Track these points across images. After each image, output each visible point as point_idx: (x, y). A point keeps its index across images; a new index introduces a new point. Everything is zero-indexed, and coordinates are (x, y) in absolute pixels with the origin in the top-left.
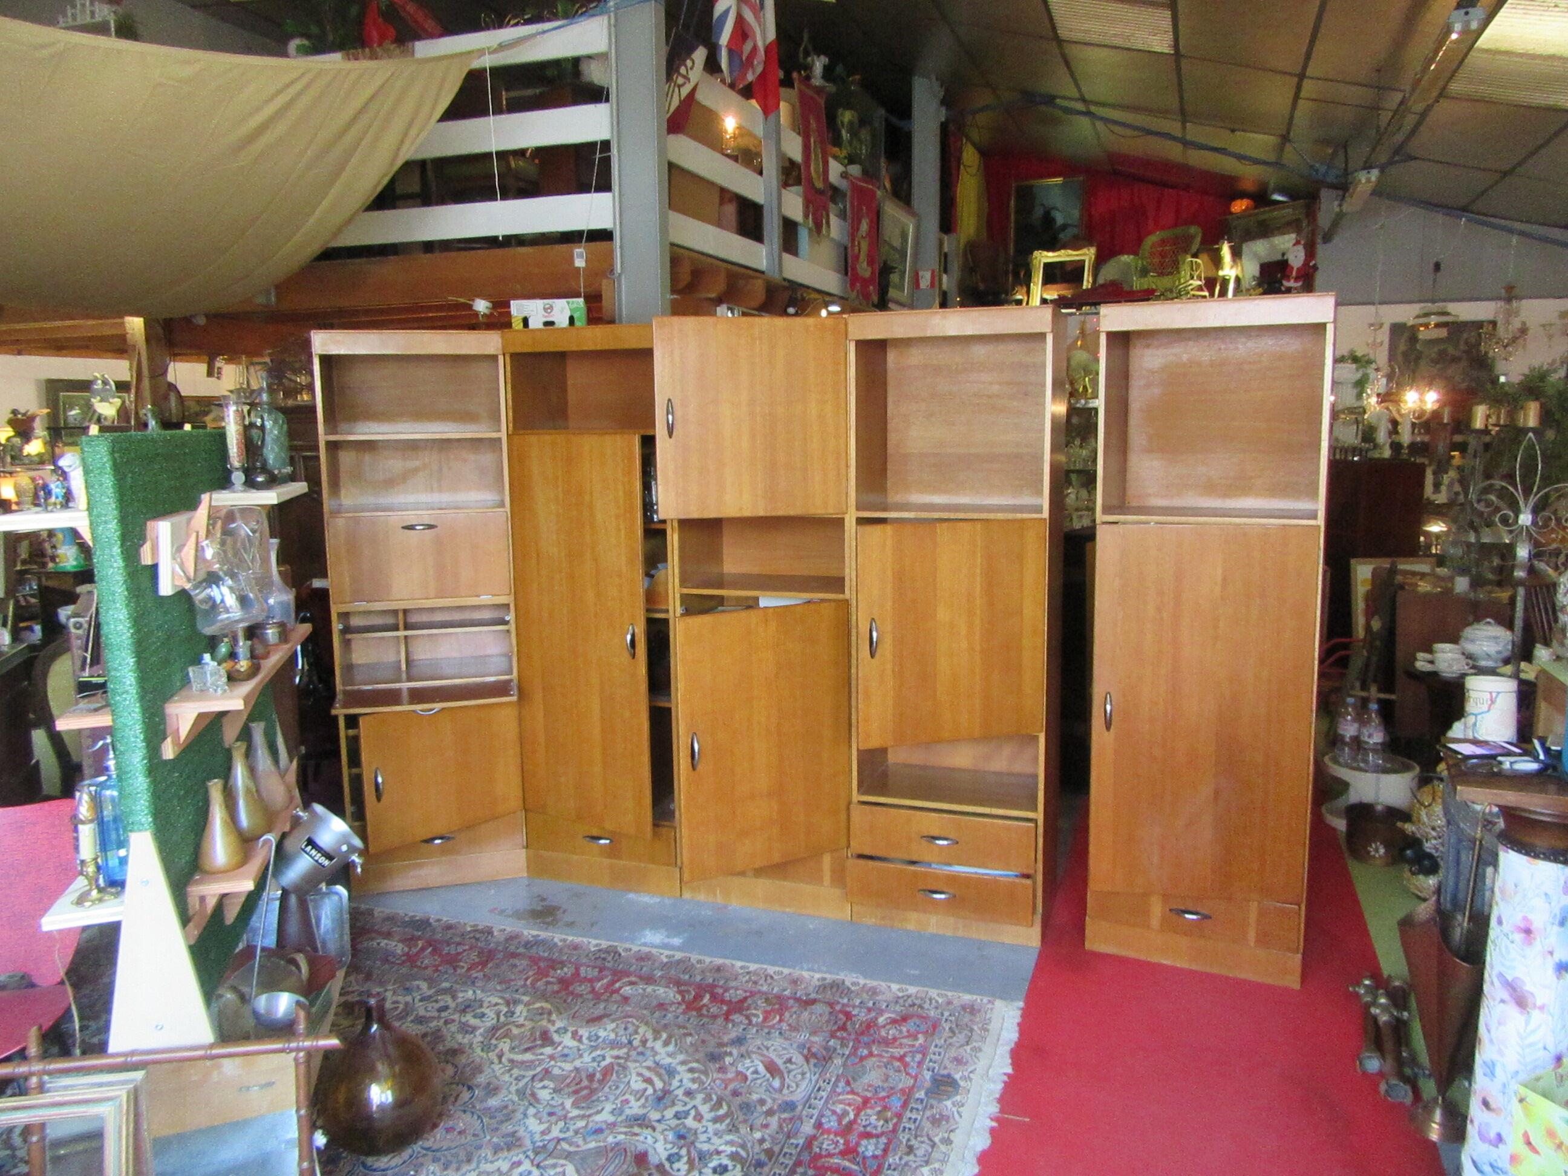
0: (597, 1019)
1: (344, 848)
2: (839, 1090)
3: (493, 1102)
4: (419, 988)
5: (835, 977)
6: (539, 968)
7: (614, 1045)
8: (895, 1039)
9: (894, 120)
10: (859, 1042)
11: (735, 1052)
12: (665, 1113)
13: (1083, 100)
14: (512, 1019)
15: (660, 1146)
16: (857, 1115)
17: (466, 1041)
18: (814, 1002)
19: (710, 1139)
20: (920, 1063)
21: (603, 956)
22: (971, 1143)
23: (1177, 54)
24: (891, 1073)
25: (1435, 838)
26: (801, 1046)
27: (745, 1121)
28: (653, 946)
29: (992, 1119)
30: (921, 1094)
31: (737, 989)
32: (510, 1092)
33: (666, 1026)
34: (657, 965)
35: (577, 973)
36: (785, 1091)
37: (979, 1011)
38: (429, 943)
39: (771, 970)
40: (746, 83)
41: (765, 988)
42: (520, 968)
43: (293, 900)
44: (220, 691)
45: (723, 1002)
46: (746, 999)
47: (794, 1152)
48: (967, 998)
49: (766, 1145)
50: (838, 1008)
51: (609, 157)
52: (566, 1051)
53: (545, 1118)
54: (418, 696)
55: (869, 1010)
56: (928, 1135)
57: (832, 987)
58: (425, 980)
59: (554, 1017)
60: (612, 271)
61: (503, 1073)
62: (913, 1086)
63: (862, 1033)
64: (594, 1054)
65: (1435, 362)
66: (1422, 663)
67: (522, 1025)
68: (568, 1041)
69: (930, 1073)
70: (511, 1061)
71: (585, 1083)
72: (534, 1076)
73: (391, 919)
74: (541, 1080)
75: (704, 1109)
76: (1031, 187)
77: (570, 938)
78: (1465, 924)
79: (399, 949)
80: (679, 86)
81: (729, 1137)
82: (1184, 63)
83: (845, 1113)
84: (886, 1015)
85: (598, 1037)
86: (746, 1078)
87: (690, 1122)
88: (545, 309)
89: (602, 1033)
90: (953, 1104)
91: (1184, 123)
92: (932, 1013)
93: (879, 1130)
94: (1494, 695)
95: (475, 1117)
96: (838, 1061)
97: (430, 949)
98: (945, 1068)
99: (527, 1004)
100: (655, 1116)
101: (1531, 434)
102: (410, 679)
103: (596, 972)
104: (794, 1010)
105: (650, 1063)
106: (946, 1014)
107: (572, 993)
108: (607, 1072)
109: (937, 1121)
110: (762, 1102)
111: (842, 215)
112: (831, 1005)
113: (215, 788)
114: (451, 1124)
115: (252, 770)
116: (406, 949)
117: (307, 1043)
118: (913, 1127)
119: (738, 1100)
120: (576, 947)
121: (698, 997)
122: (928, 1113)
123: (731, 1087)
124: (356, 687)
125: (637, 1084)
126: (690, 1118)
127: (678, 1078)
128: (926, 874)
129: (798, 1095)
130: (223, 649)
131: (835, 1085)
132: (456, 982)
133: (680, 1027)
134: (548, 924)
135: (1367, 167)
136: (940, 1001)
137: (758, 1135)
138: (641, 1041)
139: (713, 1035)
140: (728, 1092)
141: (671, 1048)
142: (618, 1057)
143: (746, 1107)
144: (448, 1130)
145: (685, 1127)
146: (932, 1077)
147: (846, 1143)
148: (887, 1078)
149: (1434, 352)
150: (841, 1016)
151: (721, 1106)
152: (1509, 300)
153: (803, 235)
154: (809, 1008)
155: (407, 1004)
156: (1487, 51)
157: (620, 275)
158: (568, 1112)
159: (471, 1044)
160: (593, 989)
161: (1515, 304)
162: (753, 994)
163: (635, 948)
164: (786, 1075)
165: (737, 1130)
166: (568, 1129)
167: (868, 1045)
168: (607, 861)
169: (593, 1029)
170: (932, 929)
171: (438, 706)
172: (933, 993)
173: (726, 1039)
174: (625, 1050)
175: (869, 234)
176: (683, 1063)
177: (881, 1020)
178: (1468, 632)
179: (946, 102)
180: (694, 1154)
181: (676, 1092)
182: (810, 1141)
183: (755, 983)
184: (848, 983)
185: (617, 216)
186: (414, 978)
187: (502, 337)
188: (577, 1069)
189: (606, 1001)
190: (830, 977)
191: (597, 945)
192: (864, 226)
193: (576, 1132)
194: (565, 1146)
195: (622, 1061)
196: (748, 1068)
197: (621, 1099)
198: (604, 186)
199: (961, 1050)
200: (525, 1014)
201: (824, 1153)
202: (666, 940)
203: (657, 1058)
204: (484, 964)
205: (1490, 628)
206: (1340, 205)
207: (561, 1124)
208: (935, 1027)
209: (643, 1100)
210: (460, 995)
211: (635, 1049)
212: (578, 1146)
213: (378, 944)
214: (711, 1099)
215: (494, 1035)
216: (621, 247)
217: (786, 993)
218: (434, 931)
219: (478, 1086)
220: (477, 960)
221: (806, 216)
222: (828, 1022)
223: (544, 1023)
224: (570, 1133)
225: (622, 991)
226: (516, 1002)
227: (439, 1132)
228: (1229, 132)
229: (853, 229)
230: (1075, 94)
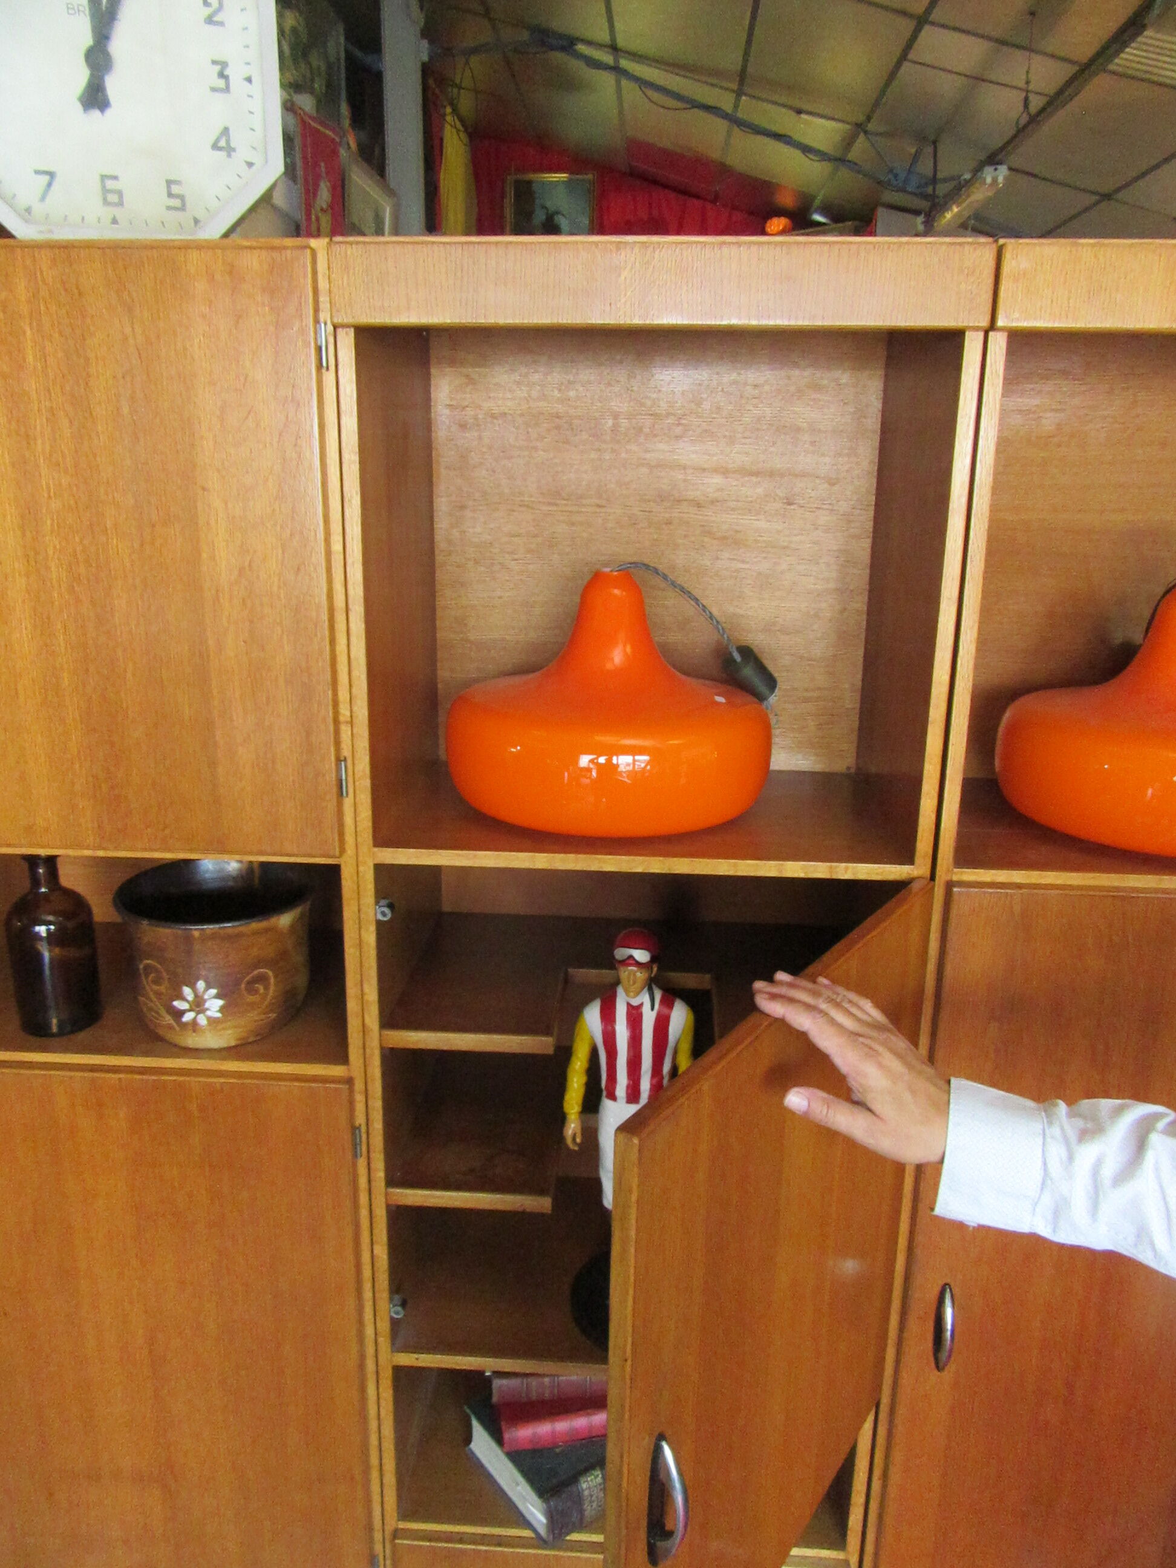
9: (358, 54)
13: (614, 48)
76: (530, 183)
91: (739, 93)
135: (995, 162)
175: (331, 206)
179: (428, 32)
192: (324, 194)
228: (793, 114)
229: (307, 191)
230: (604, 36)
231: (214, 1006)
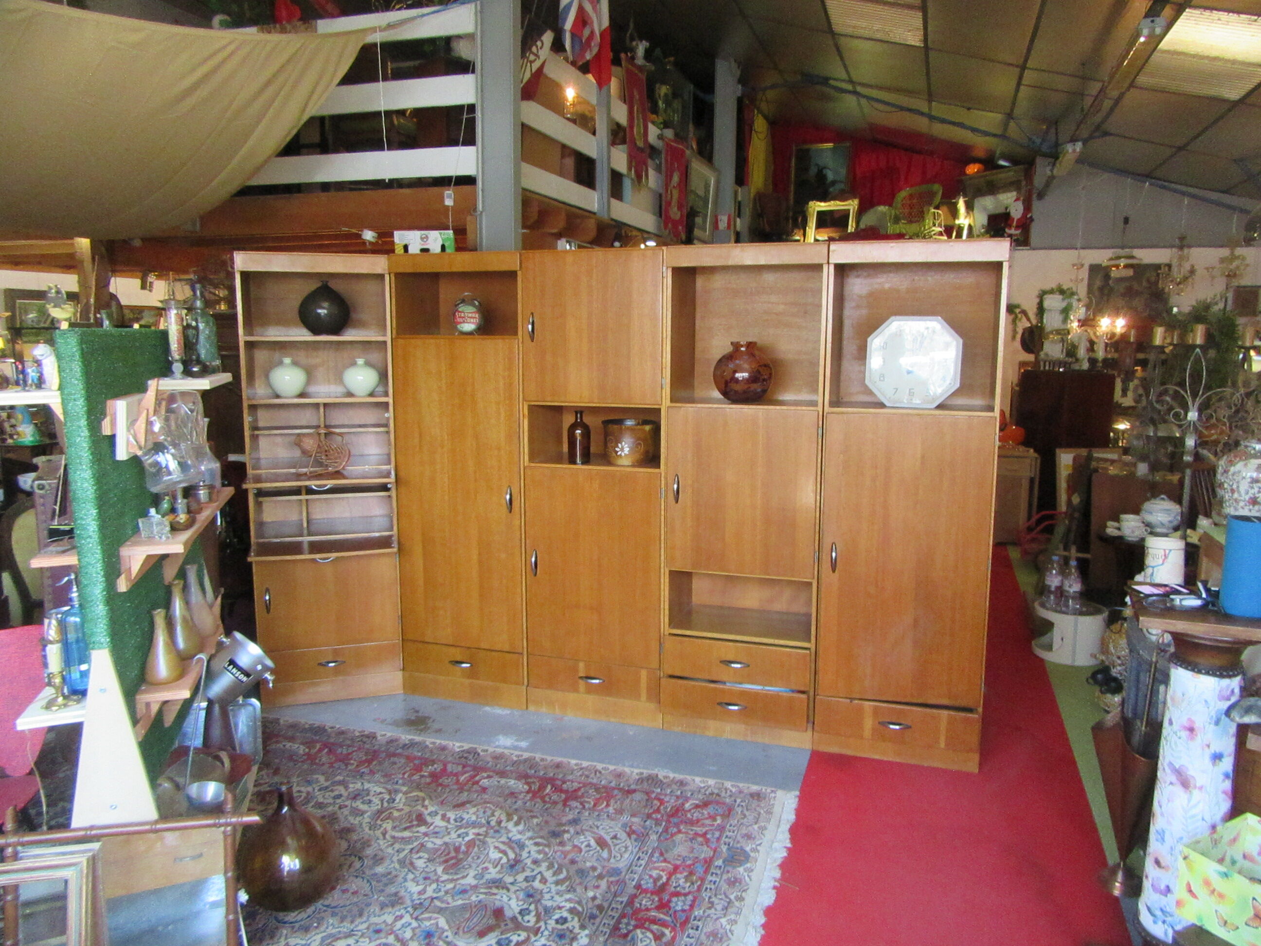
0: (461, 805)
1: (259, 667)
2: (654, 859)
3: (380, 869)
4: (317, 781)
5: (650, 772)
6: (415, 764)
7: (474, 825)
8: (698, 821)
9: (701, 95)
10: (670, 822)
11: (572, 830)
12: (517, 877)
13: (851, 81)
14: (394, 805)
15: (513, 903)
16: (668, 879)
17: (356, 822)
18: (634, 791)
19: (553, 897)
20: (718, 839)
21: (465, 755)
22: (759, 900)
23: (926, 48)
24: (696, 846)
25: (1120, 665)
26: (624, 826)
27: (580, 884)
28: (505, 748)
29: (775, 881)
30: (719, 862)
31: (572, 782)
32: (392, 862)
33: (516, 810)
34: (508, 763)
35: (444, 770)
36: (612, 860)
37: (765, 798)
38: (325, 745)
39: (600, 766)
40: (584, 61)
41: (595, 781)
42: (399, 765)
43: (217, 709)
44: (164, 538)
45: (561, 791)
46: (579, 789)
47: (619, 907)
48: (755, 788)
49: (598, 902)
50: (653, 796)
51: (474, 118)
52: (437, 830)
53: (421, 881)
54: (316, 548)
55: (678, 797)
56: (725, 894)
57: (648, 780)
58: (323, 774)
59: (427, 802)
60: (475, 209)
61: (387, 847)
62: (713, 857)
63: (673, 815)
64: (460, 832)
65: (1124, 295)
66: (1111, 530)
67: (402, 809)
68: (438, 821)
69: (726, 846)
70: (393, 837)
71: (453, 854)
72: (412, 849)
73: (294, 726)
74: (418, 852)
75: (548, 874)
76: (808, 150)
77: (438, 741)
78: (1143, 728)
79: (302, 750)
80: (531, 62)
81: (568, 896)
82: (932, 54)
83: (660, 877)
84: (691, 802)
85: (463, 819)
86: (580, 850)
87: (537, 884)
88: (422, 239)
89: (466, 816)
90: (745, 870)
91: (930, 101)
92: (728, 800)
93: (687, 890)
94: (1167, 552)
95: (365, 881)
96: (654, 837)
97: (326, 750)
98: (738, 842)
99: (405, 793)
100: (509, 879)
101: (1198, 350)
102: (309, 534)
103: (460, 768)
104: (618, 797)
105: (504, 839)
106: (738, 801)
107: (441, 785)
108: (471, 844)
109: (734, 882)
110: (594, 868)
111: (658, 169)
112: (647, 793)
113: (159, 617)
114: (344, 887)
115: (187, 603)
116: (307, 750)
117: (234, 820)
118: (713, 887)
119: (575, 867)
120: (443, 748)
121: (542, 788)
122: (725, 877)
123: (569, 857)
124: (266, 540)
125: (494, 855)
126: (537, 881)
127: (527, 850)
128: (723, 691)
129: (622, 865)
130: (165, 505)
131: (652, 855)
132: (348, 776)
133: (527, 811)
134: (421, 730)
135: (1073, 140)
136: (734, 790)
137: (591, 894)
138: (497, 822)
139: (554, 817)
140: (566, 861)
141: (521, 827)
142: (478, 834)
143: (582, 873)
144: (344, 891)
145: (533, 888)
146: (728, 849)
147: (660, 900)
148: (692, 850)
149: (1121, 288)
150: (656, 802)
151: (562, 872)
152: (1181, 248)
153: (627, 184)
154: (630, 797)
155: (308, 793)
156: (1168, 52)
157: (482, 212)
158: (440, 877)
159: (361, 824)
160: (458, 780)
161: (1186, 250)
162: (585, 785)
163: (491, 750)
164: (612, 848)
165: (575, 891)
166: (440, 890)
167: (677, 825)
168: (467, 681)
169: (459, 813)
170: (727, 735)
171: (334, 555)
172: (728, 784)
173: (564, 820)
174: (484, 829)
175: (679, 184)
176: (531, 838)
177: (687, 806)
178: (1147, 506)
179: (742, 81)
180: (541, 909)
181: (526, 861)
182: (633, 898)
183: (587, 777)
184: (660, 777)
185: (480, 165)
186: (313, 772)
187: (389, 260)
188: (446, 844)
189: (469, 791)
190: (646, 772)
191: (460, 747)
192: (676, 178)
193: (447, 892)
194: (437, 903)
195: (481, 837)
196: (582, 843)
197: (481, 867)
198: (470, 141)
199: (750, 828)
200: (403, 800)
201: (643, 907)
202: (516, 743)
203: (510, 835)
204: (369, 762)
205: (1162, 502)
206: (1052, 171)
207: (434, 886)
208: (730, 810)
209: (499, 867)
210: (351, 786)
211: (492, 828)
212: (448, 903)
213: (284, 746)
214: (553, 867)
215: (379, 817)
216: (482, 190)
217: (613, 784)
218: (329, 736)
219: (367, 857)
220: (364, 758)
221: (630, 169)
222: (646, 806)
223: (419, 807)
224: (442, 893)
225: (481, 783)
226: (396, 791)
227: (336, 893)
228: (965, 110)
229: (666, 180)
230: (844, 76)
231: (627, 450)
